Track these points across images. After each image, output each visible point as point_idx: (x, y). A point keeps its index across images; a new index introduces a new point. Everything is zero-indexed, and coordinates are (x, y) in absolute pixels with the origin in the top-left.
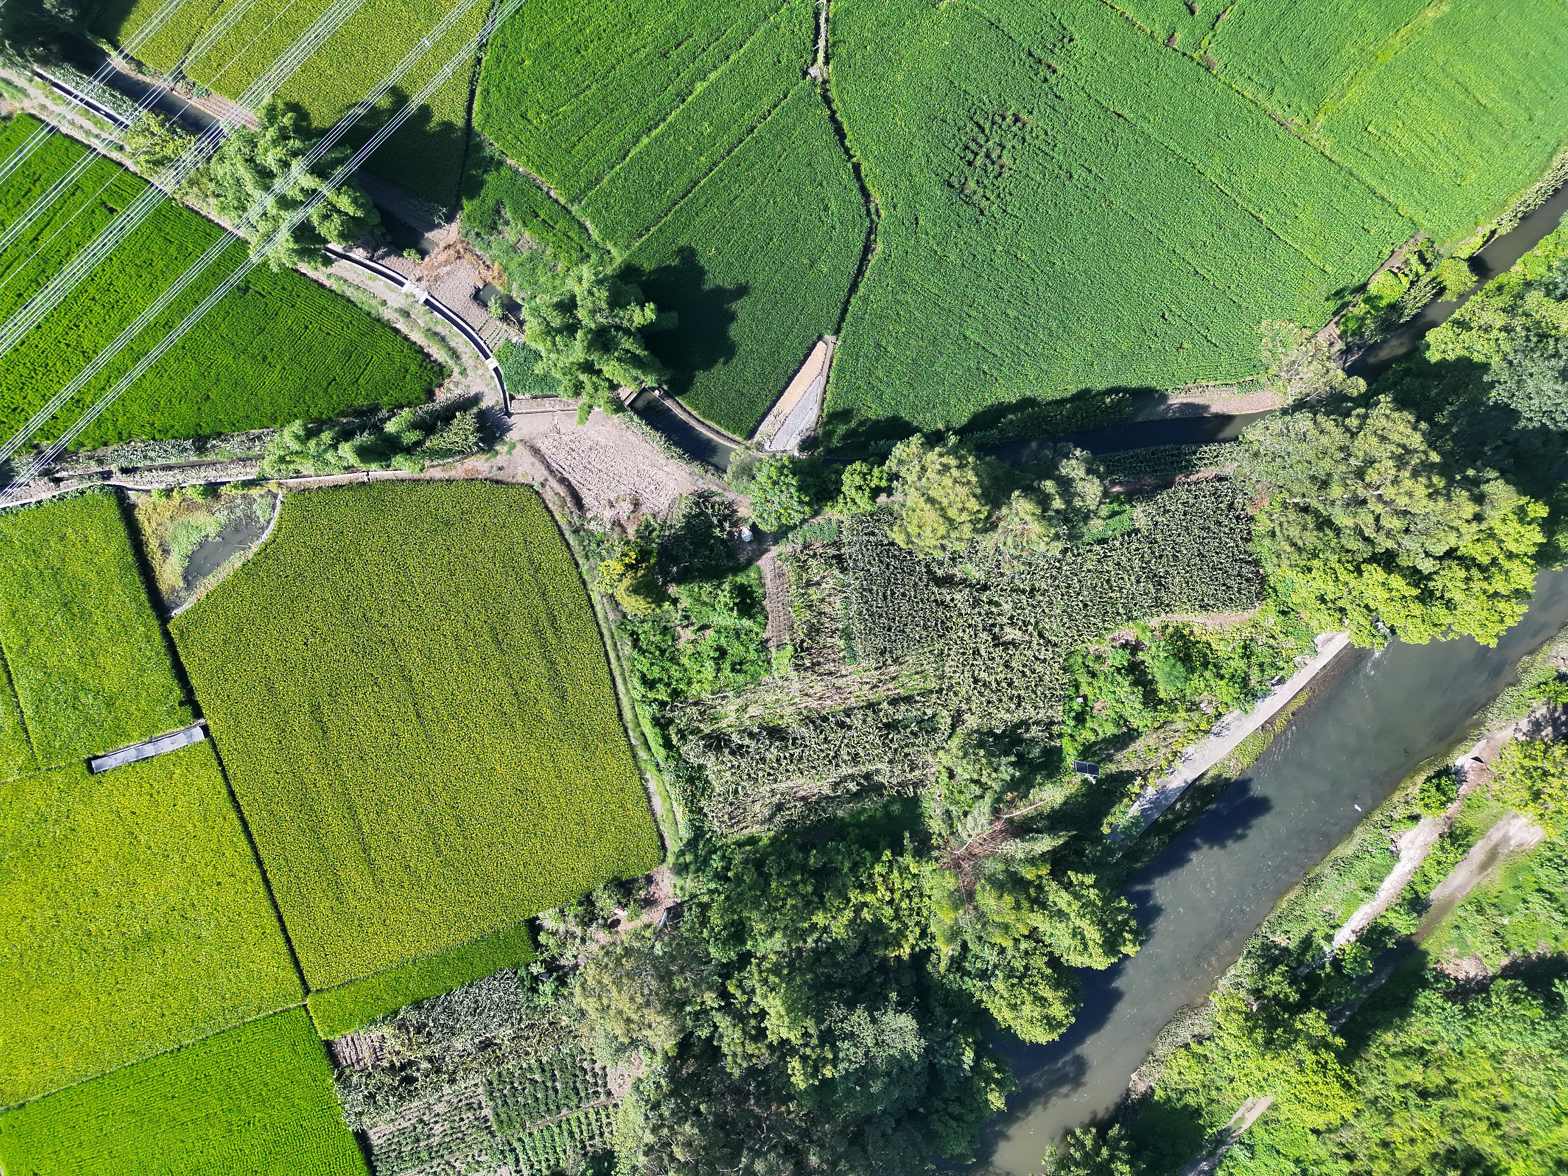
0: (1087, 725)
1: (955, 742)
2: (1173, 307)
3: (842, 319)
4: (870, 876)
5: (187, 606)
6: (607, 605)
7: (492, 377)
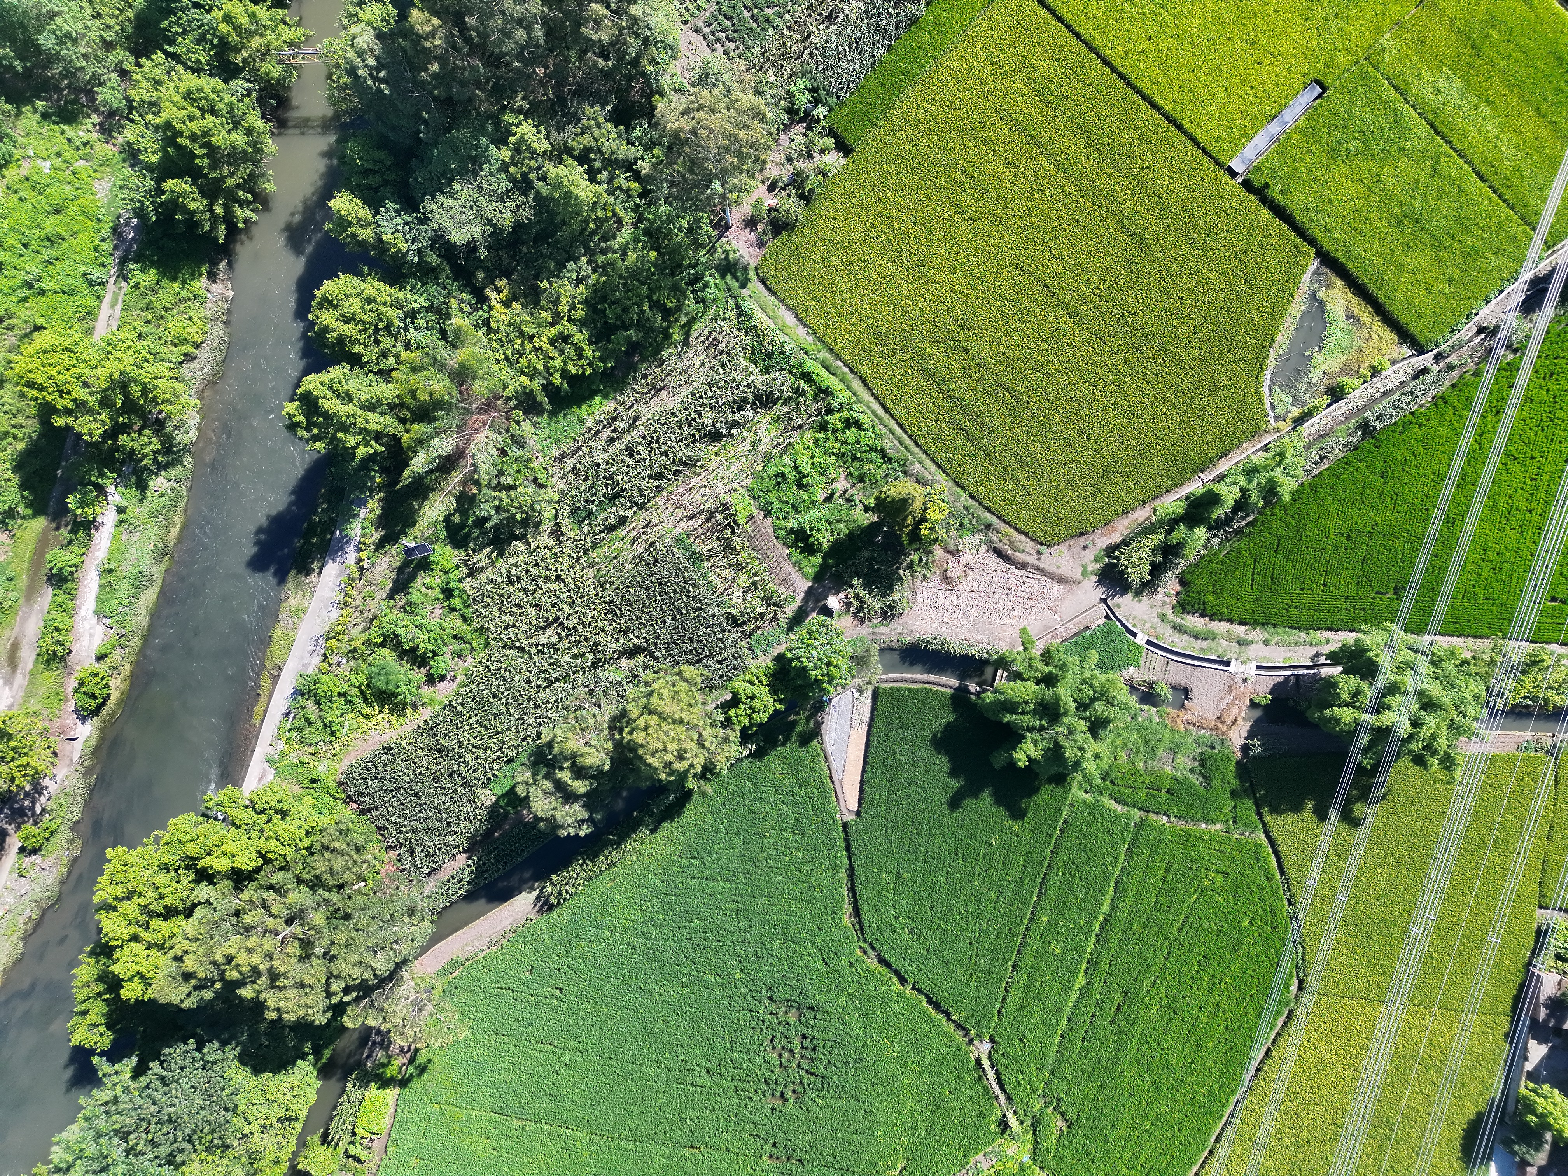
0: (438, 590)
1: (549, 513)
2: (556, 1002)
3: (847, 840)
4: (562, 353)
5: (1307, 277)
6: (926, 474)
7: (1134, 626)
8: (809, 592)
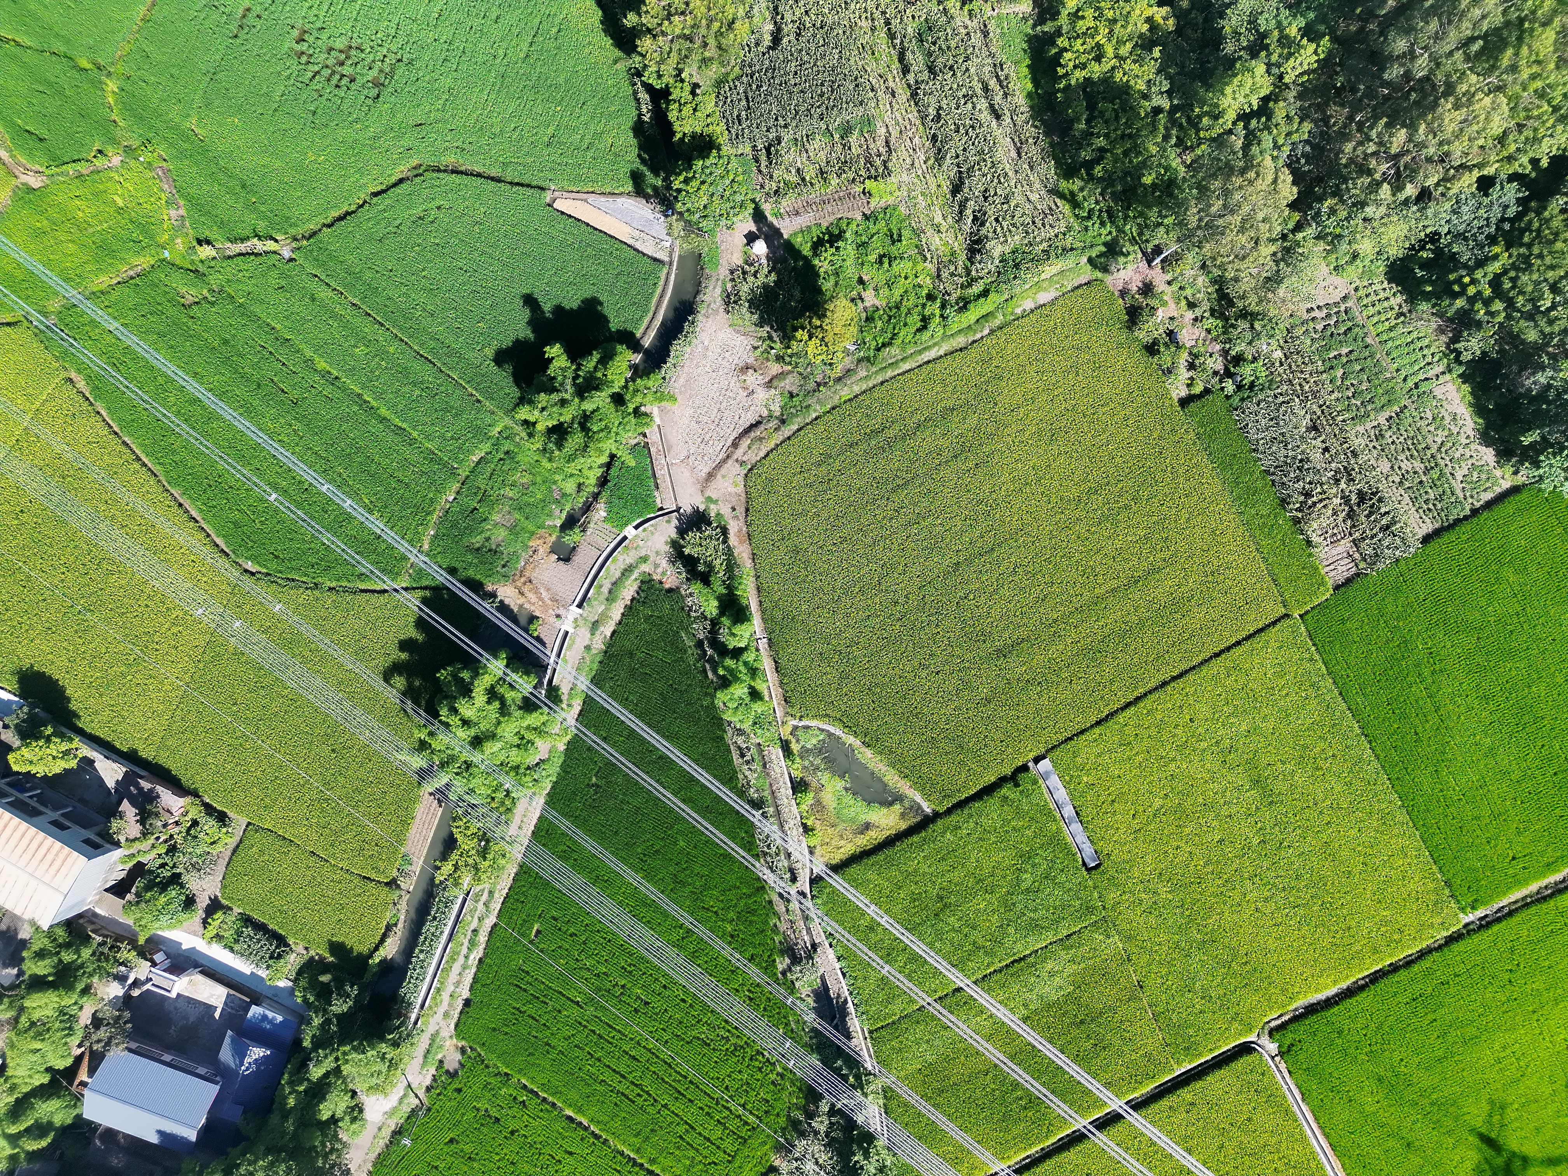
5: (918, 798)
7: (644, 530)
8: (777, 233)
